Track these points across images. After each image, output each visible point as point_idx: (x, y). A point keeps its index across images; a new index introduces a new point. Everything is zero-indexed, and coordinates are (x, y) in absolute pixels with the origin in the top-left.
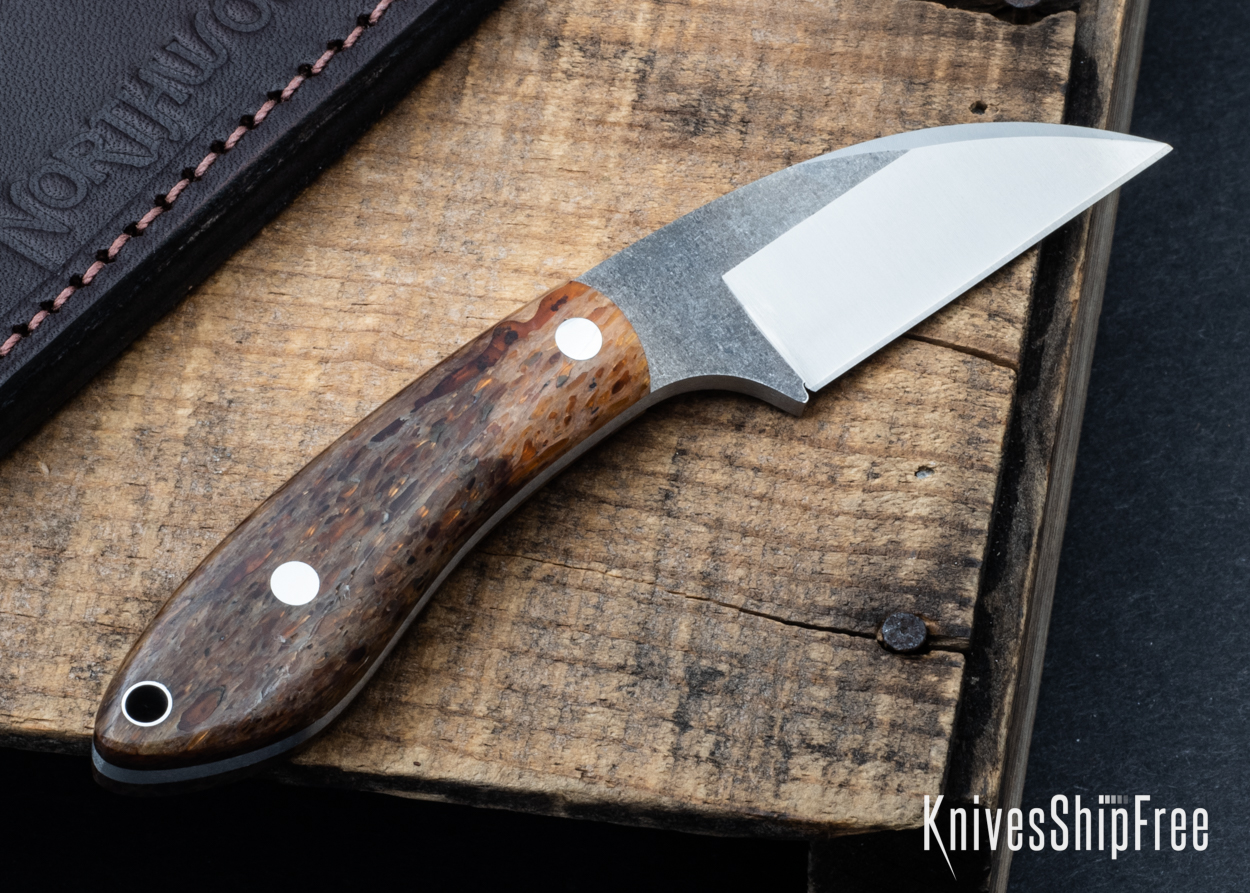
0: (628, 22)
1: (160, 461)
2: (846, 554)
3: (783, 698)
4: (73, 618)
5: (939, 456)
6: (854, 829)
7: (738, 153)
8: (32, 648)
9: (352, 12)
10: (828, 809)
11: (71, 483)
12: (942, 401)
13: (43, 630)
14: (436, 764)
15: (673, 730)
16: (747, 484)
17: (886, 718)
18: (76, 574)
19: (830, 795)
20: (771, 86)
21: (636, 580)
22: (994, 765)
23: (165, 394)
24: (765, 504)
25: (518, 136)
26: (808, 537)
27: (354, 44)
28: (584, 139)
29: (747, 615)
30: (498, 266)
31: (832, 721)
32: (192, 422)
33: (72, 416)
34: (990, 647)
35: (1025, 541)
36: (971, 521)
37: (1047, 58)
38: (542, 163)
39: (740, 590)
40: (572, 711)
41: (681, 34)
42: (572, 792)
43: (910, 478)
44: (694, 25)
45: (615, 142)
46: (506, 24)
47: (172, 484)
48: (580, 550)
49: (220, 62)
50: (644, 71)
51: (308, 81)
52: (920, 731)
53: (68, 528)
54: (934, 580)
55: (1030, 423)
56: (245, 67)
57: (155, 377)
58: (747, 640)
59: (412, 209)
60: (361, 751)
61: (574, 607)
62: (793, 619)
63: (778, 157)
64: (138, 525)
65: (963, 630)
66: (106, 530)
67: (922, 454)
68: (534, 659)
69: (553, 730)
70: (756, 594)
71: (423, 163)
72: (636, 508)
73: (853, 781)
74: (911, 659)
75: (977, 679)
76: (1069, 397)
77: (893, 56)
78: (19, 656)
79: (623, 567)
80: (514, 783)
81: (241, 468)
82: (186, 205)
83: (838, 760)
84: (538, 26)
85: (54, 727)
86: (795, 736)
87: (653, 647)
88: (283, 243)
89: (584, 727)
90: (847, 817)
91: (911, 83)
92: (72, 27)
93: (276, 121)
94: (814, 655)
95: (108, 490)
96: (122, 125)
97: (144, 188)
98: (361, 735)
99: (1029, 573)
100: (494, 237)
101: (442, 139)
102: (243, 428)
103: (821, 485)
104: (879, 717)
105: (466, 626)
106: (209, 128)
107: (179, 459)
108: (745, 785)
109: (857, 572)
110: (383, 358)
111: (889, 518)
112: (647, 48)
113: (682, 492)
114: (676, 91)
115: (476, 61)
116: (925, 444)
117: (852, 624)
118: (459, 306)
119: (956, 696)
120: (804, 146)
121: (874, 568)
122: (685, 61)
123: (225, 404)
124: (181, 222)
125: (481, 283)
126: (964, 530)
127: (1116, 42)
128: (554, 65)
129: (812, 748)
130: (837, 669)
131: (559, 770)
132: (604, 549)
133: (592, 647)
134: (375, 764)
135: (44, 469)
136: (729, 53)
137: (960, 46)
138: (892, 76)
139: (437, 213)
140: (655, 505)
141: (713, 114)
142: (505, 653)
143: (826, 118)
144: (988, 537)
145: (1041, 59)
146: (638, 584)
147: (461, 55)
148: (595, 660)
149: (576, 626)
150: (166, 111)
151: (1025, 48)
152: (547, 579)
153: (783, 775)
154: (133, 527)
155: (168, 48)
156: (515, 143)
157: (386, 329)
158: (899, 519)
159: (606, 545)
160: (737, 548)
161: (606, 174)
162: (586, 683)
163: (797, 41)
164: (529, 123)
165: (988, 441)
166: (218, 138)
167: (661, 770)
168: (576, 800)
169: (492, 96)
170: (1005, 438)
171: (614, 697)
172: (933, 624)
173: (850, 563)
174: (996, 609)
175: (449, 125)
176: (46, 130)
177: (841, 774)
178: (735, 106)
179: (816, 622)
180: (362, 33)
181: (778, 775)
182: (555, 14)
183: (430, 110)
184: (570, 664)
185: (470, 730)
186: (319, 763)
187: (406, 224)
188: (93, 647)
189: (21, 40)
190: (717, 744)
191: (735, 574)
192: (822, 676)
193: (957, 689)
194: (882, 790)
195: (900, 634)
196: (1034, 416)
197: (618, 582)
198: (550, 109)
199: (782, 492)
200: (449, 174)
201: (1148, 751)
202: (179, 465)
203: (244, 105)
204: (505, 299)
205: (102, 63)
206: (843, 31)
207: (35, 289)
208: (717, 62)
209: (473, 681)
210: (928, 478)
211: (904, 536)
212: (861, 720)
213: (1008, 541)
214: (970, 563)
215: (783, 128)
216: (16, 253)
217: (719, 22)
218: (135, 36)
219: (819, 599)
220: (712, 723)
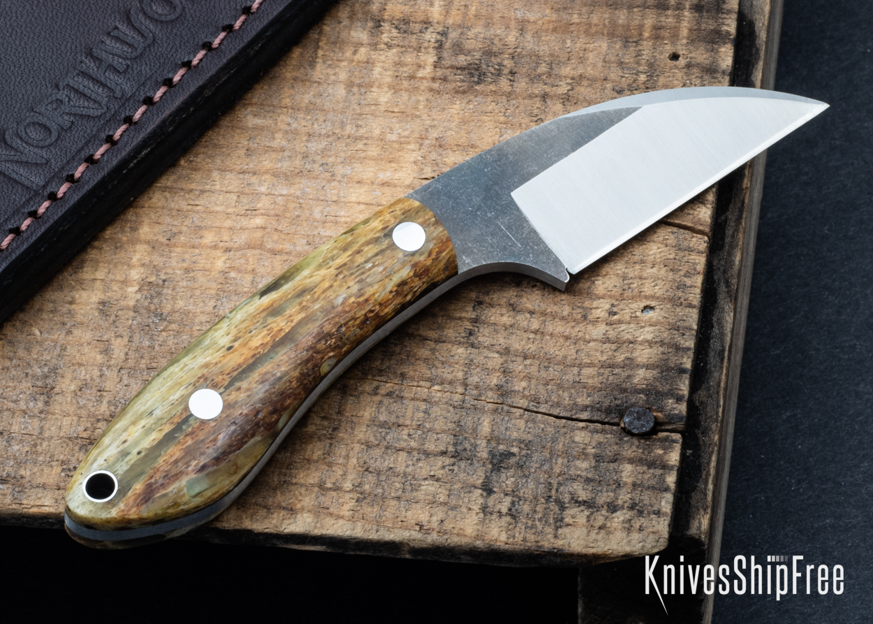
0: (428, 8)
1: (117, 324)
2: (596, 369)
3: (557, 470)
4: (61, 435)
5: (658, 298)
6: (610, 558)
7: (509, 95)
8: (34, 456)
9: (239, 5)
10: (592, 545)
11: (56, 342)
12: (658, 260)
13: (41, 444)
14: (318, 525)
15: (482, 495)
16: (525, 323)
17: (629, 480)
18: (63, 404)
19: (593, 535)
20: (529, 48)
21: (452, 393)
22: (705, 510)
23: (118, 278)
24: (538, 337)
25: (355, 89)
26: (569, 358)
27: (241, 27)
28: (402, 90)
29: (530, 413)
30: (346, 180)
31: (592, 484)
32: (139, 296)
33: (52, 295)
34: (698, 429)
35: (719, 355)
36: (682, 342)
37: (721, 21)
38: (373, 107)
39: (524, 397)
40: (411, 484)
41: (465, 15)
42: (414, 540)
43: (638, 314)
44: (474, 8)
45: (423, 91)
46: (343, 13)
47: (126, 339)
48: (412, 373)
49: (148, 42)
50: (441, 41)
51: (209, 54)
52: (653, 488)
53: (55, 373)
54: (658, 384)
55: (720, 273)
56: (165, 45)
57: (111, 266)
58: (531, 430)
59: (284, 143)
60: (265, 518)
61: (409, 414)
62: (561, 415)
63: (536, 96)
64: (104, 369)
65: (680, 418)
66: (82, 373)
67: (646, 297)
68: (383, 449)
69: (398, 498)
70: (535, 399)
71: (290, 111)
72: (449, 343)
73: (608, 525)
74: (644, 439)
75: (691, 452)
76: (745, 255)
77: (614, 24)
78: (25, 463)
79: (442, 383)
80: (373, 536)
81: (174, 326)
82: (127, 141)
83: (597, 511)
84: (366, 13)
85: (52, 510)
86: (566, 495)
87: (466, 438)
88: (195, 170)
89: (420, 495)
90: (605, 549)
91: (627, 42)
92: (45, 21)
93: (188, 82)
94: (577, 439)
95: (82, 345)
96: (81, 88)
97: (98, 131)
98: (265, 507)
99: (723, 377)
100: (342, 160)
101: (303, 94)
102: (174, 298)
103: (577, 322)
104: (624, 479)
105: (334, 429)
106: (142, 88)
107: (130, 322)
108: (534, 531)
109: (605, 380)
110: (269, 246)
111: (625, 342)
112: (442, 25)
113: (481, 330)
114: (464, 54)
115: (324, 39)
116: (648, 290)
117: (603, 417)
118: (320, 208)
119: (677, 463)
120: (555, 88)
121: (616, 377)
122: (469, 33)
123: (161, 282)
124: (124, 153)
125: (335, 192)
126: (678, 348)
127: (767, 8)
128: (379, 39)
129: (579, 503)
130: (594, 448)
131: (403, 525)
132: (429, 372)
133: (423, 440)
134: (277, 527)
135: (37, 332)
136: (499, 26)
137: (659, 15)
138: (613, 37)
139: (302, 145)
140: (462, 340)
141: (490, 68)
142: (363, 446)
143: (569, 68)
144: (694, 353)
145: (716, 22)
146: (453, 395)
147: (314, 35)
148: (426, 449)
149: (411, 425)
150: (112, 77)
151: (705, 14)
152: (389, 394)
153: (559, 523)
154: (101, 370)
155: (112, 34)
156: (354, 94)
157: (270, 226)
158: (632, 343)
159: (430, 369)
160: (520, 367)
161: (418, 113)
162: (420, 465)
163: (546, 16)
164: (362, 80)
165: (691, 287)
166: (148, 95)
167: (475, 522)
168: (416, 546)
169: (336, 62)
170: (703, 284)
171: (440, 473)
172: (659, 415)
173: (599, 374)
174: (702, 403)
175: (308, 84)
176: (29, 93)
177: (600, 520)
178: (506, 62)
179: (577, 416)
180: (246, 19)
181: (556, 522)
182: (377, 5)
183: (294, 74)
184: (408, 452)
185: (341, 501)
186: (237, 527)
187: (281, 154)
188: (77, 454)
189: (10, 31)
190: (513, 503)
191: (520, 385)
192: (583, 453)
193: (678, 458)
194: (629, 530)
195: (636, 422)
196: (722, 268)
197: (439, 394)
198: (377, 70)
199: (550, 328)
200: (309, 117)
201: (801, 521)
202: (131, 326)
203: (166, 71)
204: (351, 202)
205: (66, 45)
206: (578, 7)
207: (24, 203)
208: (492, 33)
209: (341, 467)
210: (650, 314)
211: (636, 354)
212: (612, 482)
213: (707, 356)
214: (683, 371)
215: (539, 76)
216: (10, 178)
217: (492, 5)
218: (89, 26)
219: (579, 400)
220: (509, 489)
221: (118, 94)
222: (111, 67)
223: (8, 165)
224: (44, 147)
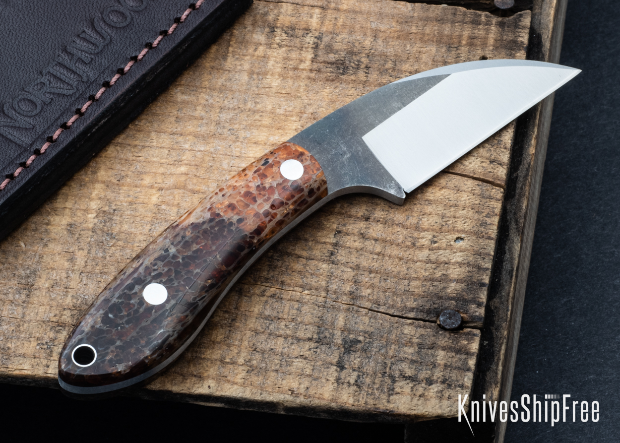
0: (309, 19)
1: (80, 240)
2: (421, 281)
3: (391, 353)
4: (38, 319)
5: (466, 232)
6: (427, 418)
7: (365, 83)
8: (18, 334)
9: (172, 16)
10: (414, 408)
11: (36, 252)
12: (468, 205)
13: (23, 325)
14: (219, 388)
15: (336, 370)
16: (371, 247)
17: (442, 362)
18: (39, 297)
19: (415, 401)
20: (380, 50)
21: (317, 296)
22: (496, 385)
23: (82, 207)
24: (380, 257)
25: (255, 76)
26: (402, 273)
27: (173, 32)
28: (288, 77)
29: (372, 312)
30: (246, 141)
31: (415, 364)
32: (96, 221)
33: (36, 219)
34: (493, 326)
35: (509, 273)
36: (483, 264)
37: (517, 34)
38: (267, 90)
39: (369, 300)
40: (286, 361)
41: (335, 24)
42: (287, 401)
43: (452, 243)
44: (342, 20)
45: (303, 79)
46: (248, 21)
47: (86, 251)
48: (289, 281)
49: (107, 42)
50: (317, 43)
51: (150, 51)
52: (459, 368)
53: (35, 274)
54: (465, 293)
55: (511, 215)
56: (119, 44)
57: (77, 199)
58: (373, 324)
59: (203, 113)
60: (182, 382)
61: (286, 310)
62: (395, 314)
64: (70, 272)
65: (479, 318)
66: (54, 275)
67: (458, 231)
68: (267, 335)
69: (277, 371)
70: (377, 302)
71: (208, 90)
72: (316, 260)
73: (426, 394)
74: (454, 333)
75: (487, 342)
76: (530, 202)
77: (441, 34)
78: (11, 338)
79: (310, 289)
80: (258, 397)
81: (120, 243)
82: (91, 113)
83: (419, 384)
84: (264, 22)
85: (29, 373)
86: (397, 372)
87: (326, 329)
88: (139, 131)
89: (292, 369)
90: (424, 411)
91: (450, 47)
92: (33, 26)
93: (135, 71)
94: (406, 332)
95: (54, 255)
96: (59, 74)
97: (70, 105)
98: (182, 375)
99: (512, 289)
100: (244, 126)
101: (217, 79)
102: (121, 223)
103: (408, 247)
104: (439, 362)
105: (233, 320)
106: (102, 75)
107: (89, 239)
108: (373, 397)
109: (427, 290)
110: (190, 188)
111: (442, 263)
112: (318, 32)
113: (339, 252)
114: (333, 53)
115: (234, 40)
116: (460, 225)
117: (425, 316)
118: (227, 161)
119: (476, 351)
121: (435, 288)
122: (337, 38)
123: (112, 211)
124: (89, 122)
125: (238, 149)
126: (479, 268)
127: (551, 25)
128: (273, 41)
129: (406, 378)
130: (417, 338)
131: (280, 390)
132: (301, 281)
133: (296, 329)
134: (189, 389)
135: (23, 245)
136: (359, 34)
137: (474, 28)
138: (440, 44)
139: (216, 115)
140: (326, 258)
141: (352, 64)
142: (252, 333)
143: (408, 65)
144: (491, 272)
145: (514, 34)
146: (318, 298)
147: (226, 36)
148: (297, 336)
149: (288, 319)
150: (80, 67)
151: (506, 29)
152: (273, 296)
153: (391, 391)
154: (67, 273)
155: (81, 36)
156: (254, 80)
157: (191, 173)
158: (447, 264)
159: (302, 278)
160: (367, 279)
161: (299, 95)
162: (293, 347)
163: (393, 27)
164: (260, 70)
165: (490, 224)
166: (106, 80)
167: (331, 390)
168: (289, 405)
169: (242, 57)
170: (499, 222)
171: (307, 354)
172: (465, 315)
173: (423, 286)
174: (496, 307)
175: (221, 71)
176: (21, 77)
177: (420, 391)
178: (363, 60)
179: (406, 315)
180: (177, 27)
181: (389, 391)
182: (272, 16)
183: (211, 64)
184: (285, 338)
185: (236, 371)
186: (161, 389)
187: (201, 121)
188: (48, 333)
189: (8, 33)
190: (358, 377)
191: (366, 292)
192: (410, 342)
193: (477, 347)
194: (441, 398)
195: (448, 321)
196: (513, 211)
197: (308, 297)
198: (271, 63)
199: (388, 251)
200: (221, 96)
201: (572, 376)
202: (90, 242)
203: (119, 63)
204: (250, 157)
205: (48, 44)
206: (416, 22)
207: (17, 156)
208: (353, 38)
209: (237, 347)
210: (461, 243)
211: (450, 272)
212: (429, 363)
213: (501, 274)
214: (483, 285)
215: (387, 70)
216: (7, 139)
217: (354, 18)
218: (64, 30)
219: (408, 304)
220: (356, 366)
221: (85, 79)
222: (80, 60)
223: (5, 129)
224: (32, 116)
